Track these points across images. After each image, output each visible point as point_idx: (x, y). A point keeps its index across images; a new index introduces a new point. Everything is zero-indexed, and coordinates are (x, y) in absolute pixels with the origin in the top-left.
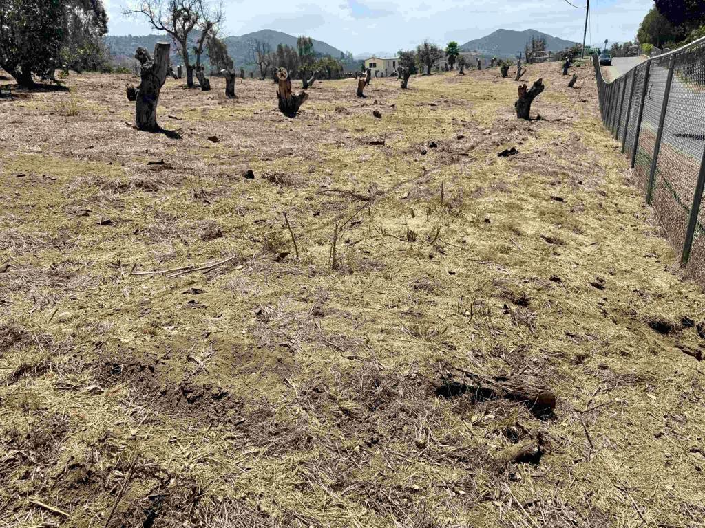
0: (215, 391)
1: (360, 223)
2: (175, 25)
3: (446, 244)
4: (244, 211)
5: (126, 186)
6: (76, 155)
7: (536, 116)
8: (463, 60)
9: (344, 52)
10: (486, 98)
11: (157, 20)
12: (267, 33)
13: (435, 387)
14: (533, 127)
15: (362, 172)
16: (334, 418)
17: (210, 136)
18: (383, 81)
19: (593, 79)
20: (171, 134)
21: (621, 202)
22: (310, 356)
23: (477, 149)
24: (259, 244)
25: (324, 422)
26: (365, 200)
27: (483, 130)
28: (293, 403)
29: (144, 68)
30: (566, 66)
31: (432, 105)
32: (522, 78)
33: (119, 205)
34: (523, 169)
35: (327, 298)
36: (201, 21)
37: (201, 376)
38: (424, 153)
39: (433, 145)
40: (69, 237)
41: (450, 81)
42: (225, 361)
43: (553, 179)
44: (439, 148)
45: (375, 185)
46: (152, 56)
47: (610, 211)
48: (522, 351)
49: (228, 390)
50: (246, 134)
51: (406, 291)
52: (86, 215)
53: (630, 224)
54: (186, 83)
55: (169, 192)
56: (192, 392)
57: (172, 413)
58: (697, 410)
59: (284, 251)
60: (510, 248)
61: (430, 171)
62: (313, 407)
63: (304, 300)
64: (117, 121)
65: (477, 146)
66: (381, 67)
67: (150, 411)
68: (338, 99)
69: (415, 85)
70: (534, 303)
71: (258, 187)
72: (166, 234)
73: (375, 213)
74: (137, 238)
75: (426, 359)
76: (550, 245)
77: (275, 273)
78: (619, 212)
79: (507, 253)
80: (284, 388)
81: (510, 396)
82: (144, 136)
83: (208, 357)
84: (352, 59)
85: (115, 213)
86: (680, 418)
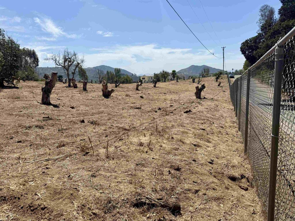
0: (42, 206)
1: (123, 139)
2: (65, 64)
3: (154, 147)
4: (77, 136)
5: (31, 127)
6: (14, 115)
7: (203, 97)
8: (178, 76)
9: (133, 74)
10: (186, 91)
11: (57, 62)
12: (103, 66)
13: (133, 203)
14: (201, 102)
15: (129, 119)
16: (89, 216)
17: (71, 106)
18: (147, 84)
19: (227, 83)
20: (55, 106)
21: (228, 130)
22: (85, 193)
23: (177, 110)
24: (79, 149)
25: (84, 218)
26: (127, 130)
27: (181, 103)
28: (73, 211)
29: (46, 81)
30: (217, 78)
31: (165, 93)
32: (200, 83)
33: (27, 134)
34: (192, 118)
35: (99, 170)
36: (75, 63)
37: (38, 201)
38: (156, 112)
39: (160, 109)
40: (2, 148)
41: (173, 84)
42: (49, 195)
43: (202, 122)
44: (162, 110)
45: (133, 124)
46: (50, 77)
47: (224, 133)
48: (173, 189)
49: (48, 206)
50: (87, 106)
51: (133, 166)
52: (12, 139)
53: (231, 139)
54: (68, 85)
55: (48, 129)
56: (33, 207)
57: (24, 216)
58: (238, 210)
59: (88, 151)
60: (178, 148)
61: (156, 119)
62: (81, 212)
63: (90, 171)
64: (35, 101)
65: (177, 109)
66: (147, 79)
67: (15, 215)
68: (128, 91)
69: (159, 86)
70: (183, 170)
71: (85, 126)
72: (43, 146)
73: (130, 135)
74: (30, 148)
75: (131, 193)
76: (195, 147)
77: (82, 160)
78: (227, 134)
79: (177, 150)
80: (72, 205)
81: (163, 206)
82: (44, 107)
83: (43, 193)
84: (136, 76)
85: (24, 138)
86: (230, 213)
